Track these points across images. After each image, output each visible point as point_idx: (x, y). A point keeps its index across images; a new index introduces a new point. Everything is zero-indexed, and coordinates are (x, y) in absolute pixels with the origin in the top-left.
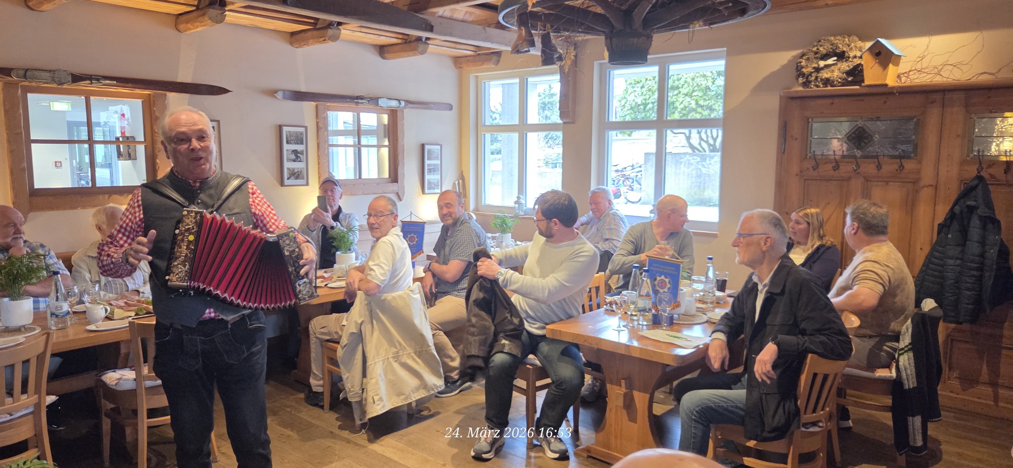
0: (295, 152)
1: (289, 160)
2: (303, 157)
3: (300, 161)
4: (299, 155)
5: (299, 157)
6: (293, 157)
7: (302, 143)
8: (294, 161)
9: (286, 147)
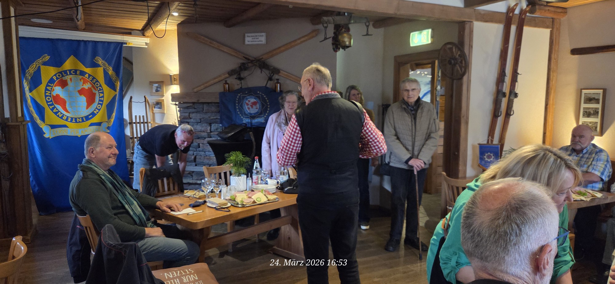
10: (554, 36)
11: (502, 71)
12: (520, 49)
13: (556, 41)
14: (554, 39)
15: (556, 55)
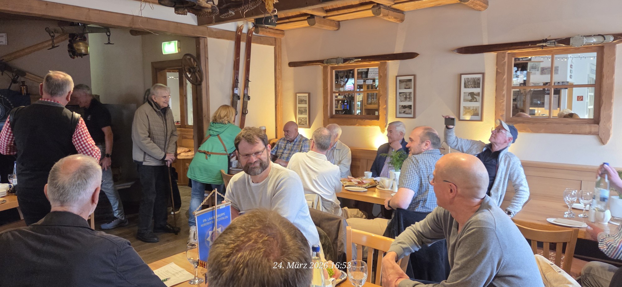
0: (472, 94)
1: (465, 100)
2: (479, 98)
3: (476, 101)
4: (475, 96)
5: (476, 98)
6: (470, 98)
7: (479, 87)
8: (471, 101)
9: (463, 90)
10: (277, 52)
11: (235, 79)
12: (250, 61)
13: (278, 55)
14: (277, 54)
15: (279, 67)
